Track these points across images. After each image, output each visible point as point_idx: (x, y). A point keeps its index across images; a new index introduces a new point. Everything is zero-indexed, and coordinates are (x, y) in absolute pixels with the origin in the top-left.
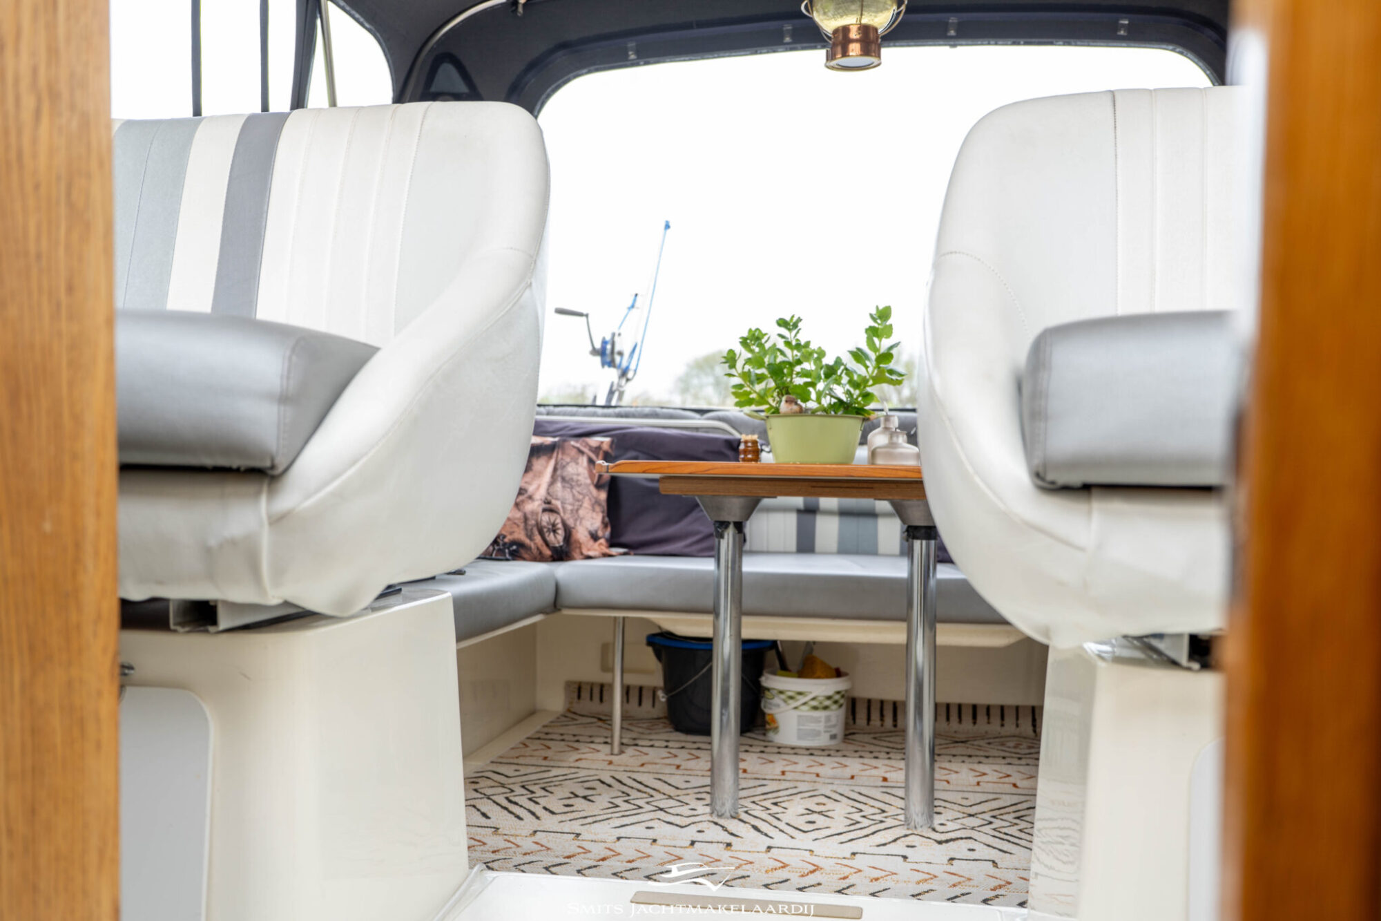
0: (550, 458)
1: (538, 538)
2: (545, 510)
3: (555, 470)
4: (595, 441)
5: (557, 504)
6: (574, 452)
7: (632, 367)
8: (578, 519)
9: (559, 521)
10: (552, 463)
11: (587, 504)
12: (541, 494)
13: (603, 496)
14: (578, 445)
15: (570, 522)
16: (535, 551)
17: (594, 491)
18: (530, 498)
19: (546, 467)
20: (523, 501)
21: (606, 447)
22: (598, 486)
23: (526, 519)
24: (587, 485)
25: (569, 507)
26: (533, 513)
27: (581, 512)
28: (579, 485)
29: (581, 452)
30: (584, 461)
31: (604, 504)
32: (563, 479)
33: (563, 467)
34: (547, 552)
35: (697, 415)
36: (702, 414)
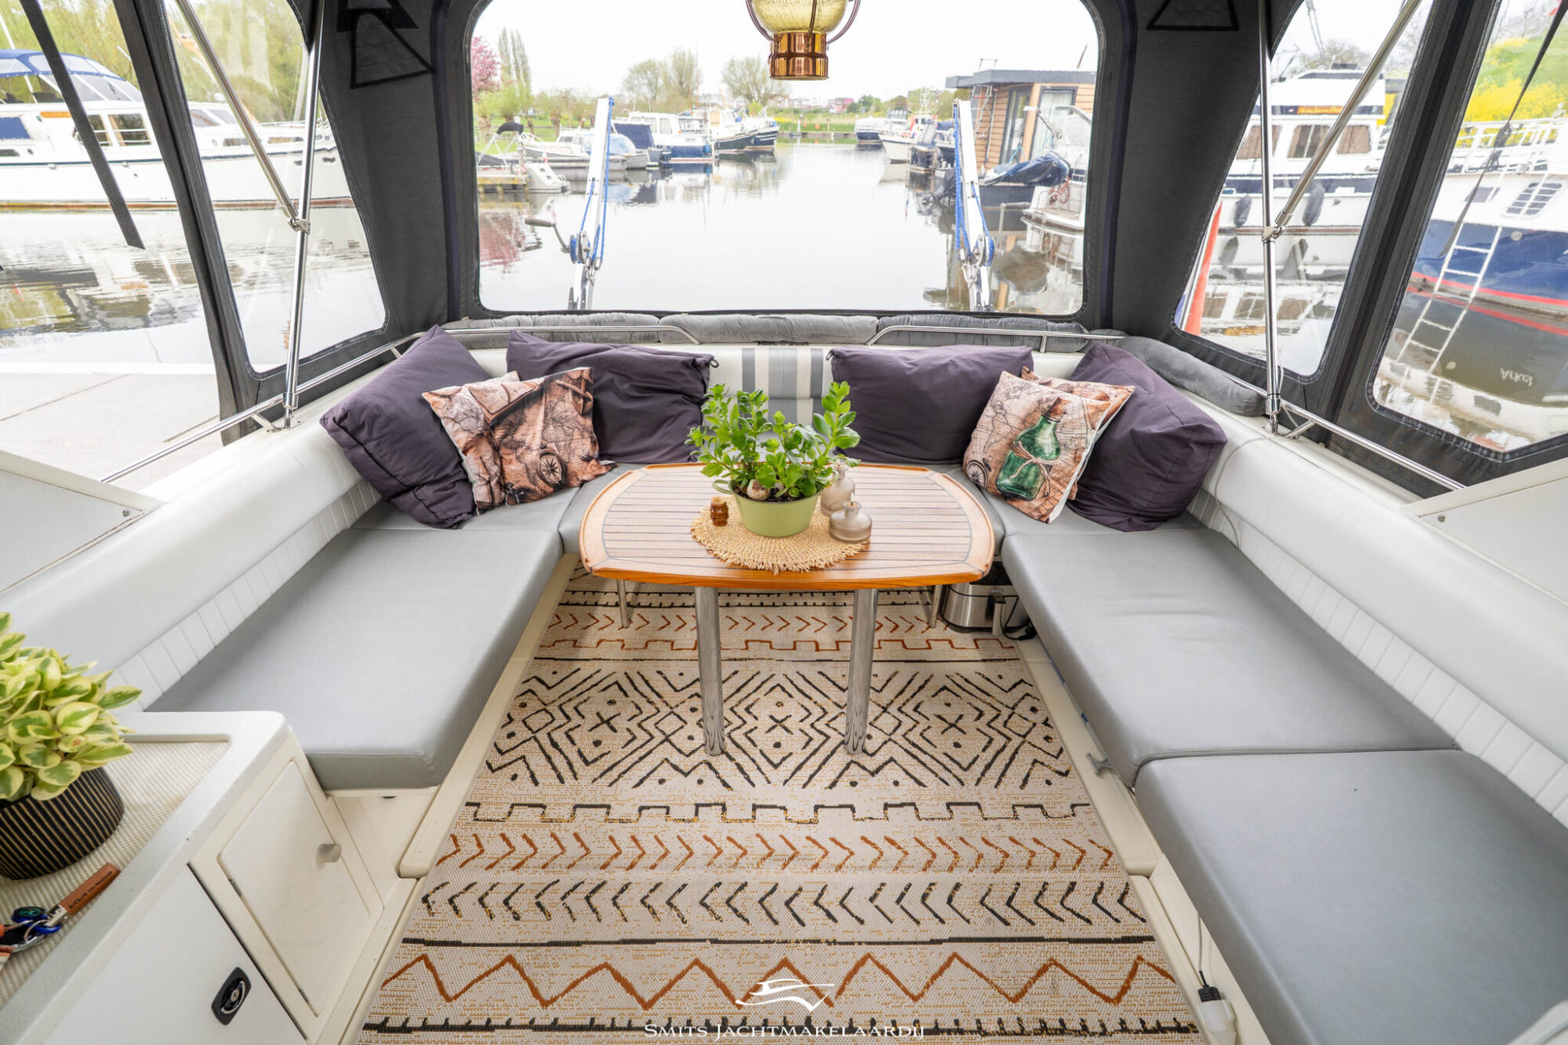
0: (540, 404)
1: (541, 483)
2: (542, 455)
3: (546, 414)
4: (575, 372)
5: (552, 446)
6: (559, 391)
7: (598, 254)
8: (571, 452)
9: (555, 461)
10: (542, 409)
11: (576, 435)
12: (536, 443)
13: (589, 422)
14: (562, 382)
15: (565, 458)
16: (540, 492)
17: (580, 419)
18: (528, 448)
19: (538, 415)
20: (522, 454)
21: (586, 375)
22: (584, 414)
23: (528, 470)
24: (575, 418)
25: (562, 444)
26: (534, 463)
27: (573, 445)
28: (567, 421)
29: (566, 388)
30: (569, 396)
31: (591, 429)
32: (554, 420)
33: (553, 409)
34: (551, 490)
35: (657, 319)
36: (660, 318)
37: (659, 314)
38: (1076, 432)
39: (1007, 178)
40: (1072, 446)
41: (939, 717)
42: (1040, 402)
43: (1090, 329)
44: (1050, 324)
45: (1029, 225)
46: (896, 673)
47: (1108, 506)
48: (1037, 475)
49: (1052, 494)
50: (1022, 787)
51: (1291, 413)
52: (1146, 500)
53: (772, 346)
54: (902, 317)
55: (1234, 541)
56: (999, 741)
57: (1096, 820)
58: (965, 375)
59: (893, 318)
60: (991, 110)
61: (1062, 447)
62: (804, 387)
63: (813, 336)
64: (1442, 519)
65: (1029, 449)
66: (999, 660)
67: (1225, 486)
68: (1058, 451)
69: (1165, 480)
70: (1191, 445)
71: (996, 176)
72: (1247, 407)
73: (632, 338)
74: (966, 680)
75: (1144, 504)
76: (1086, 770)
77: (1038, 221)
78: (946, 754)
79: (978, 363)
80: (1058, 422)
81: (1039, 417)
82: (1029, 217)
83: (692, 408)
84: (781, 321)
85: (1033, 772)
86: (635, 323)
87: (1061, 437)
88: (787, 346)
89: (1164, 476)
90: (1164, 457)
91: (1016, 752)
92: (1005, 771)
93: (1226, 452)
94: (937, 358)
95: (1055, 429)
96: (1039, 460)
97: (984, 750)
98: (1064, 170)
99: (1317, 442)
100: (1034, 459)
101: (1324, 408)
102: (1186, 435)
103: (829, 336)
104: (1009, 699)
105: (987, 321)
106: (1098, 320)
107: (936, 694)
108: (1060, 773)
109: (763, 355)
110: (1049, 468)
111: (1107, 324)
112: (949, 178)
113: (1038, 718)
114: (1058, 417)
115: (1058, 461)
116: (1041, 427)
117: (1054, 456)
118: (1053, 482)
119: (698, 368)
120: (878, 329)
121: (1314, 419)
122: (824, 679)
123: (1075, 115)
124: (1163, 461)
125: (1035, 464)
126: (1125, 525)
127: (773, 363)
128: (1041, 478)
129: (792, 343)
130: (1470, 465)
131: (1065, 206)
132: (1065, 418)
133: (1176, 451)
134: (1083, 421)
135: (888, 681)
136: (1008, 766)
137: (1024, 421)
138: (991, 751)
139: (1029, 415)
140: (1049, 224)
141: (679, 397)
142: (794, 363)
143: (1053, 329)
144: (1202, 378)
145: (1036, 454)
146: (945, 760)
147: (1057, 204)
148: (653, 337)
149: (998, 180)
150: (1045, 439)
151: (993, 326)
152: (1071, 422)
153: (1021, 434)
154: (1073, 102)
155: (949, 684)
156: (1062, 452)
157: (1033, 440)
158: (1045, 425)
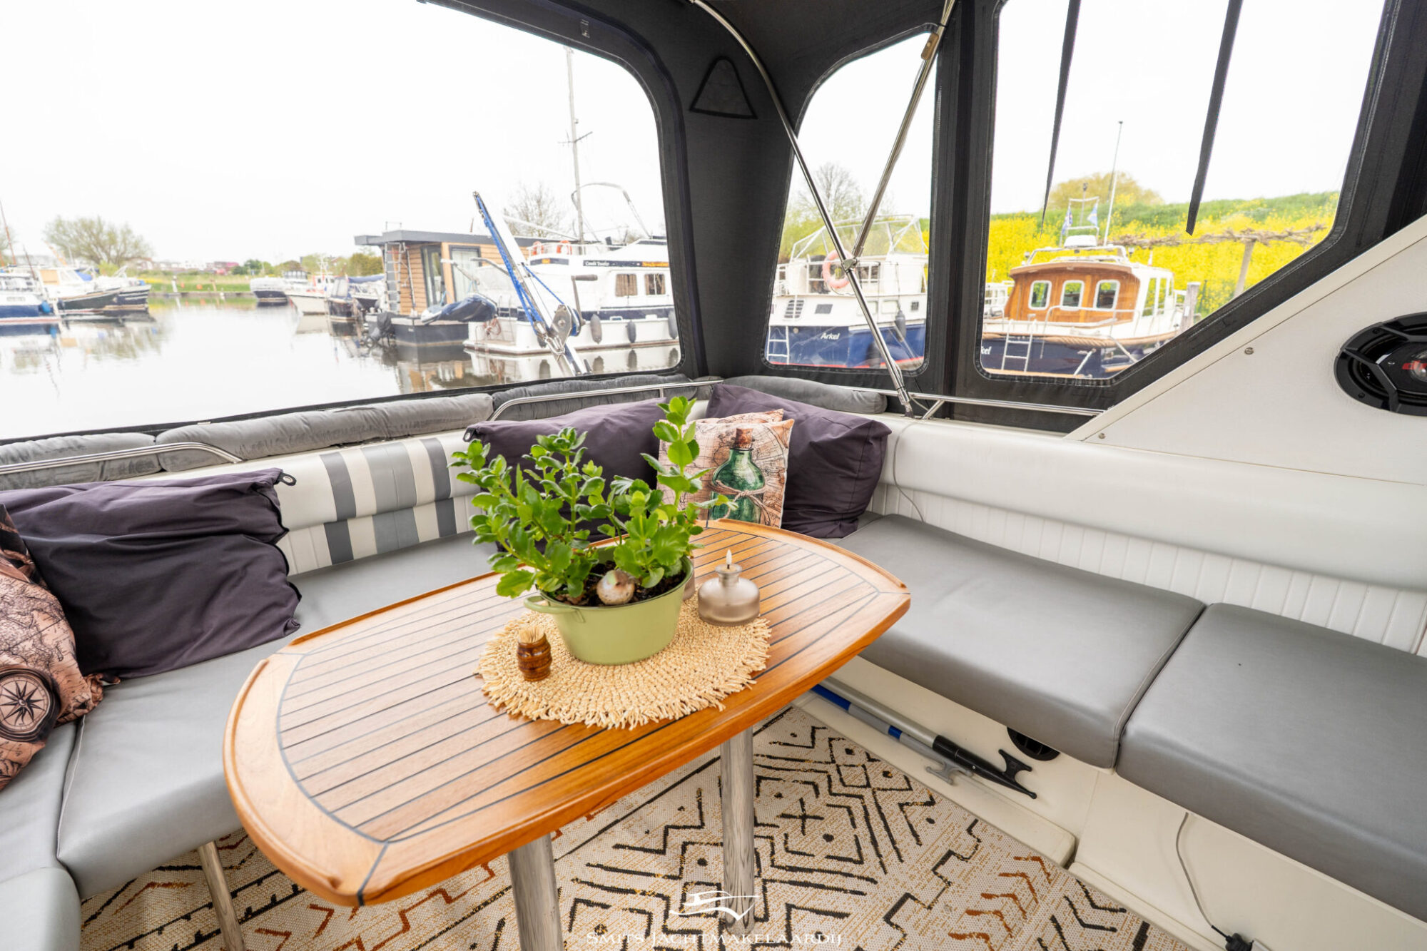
35: (151, 438)
36: (155, 435)
37: (154, 430)
38: (773, 454)
39: (443, 317)
40: (774, 470)
41: (784, 816)
42: (721, 437)
43: (693, 378)
44: (661, 378)
45: (473, 355)
46: (699, 792)
47: (817, 519)
48: (751, 508)
49: (772, 522)
50: (919, 843)
51: (916, 399)
52: (847, 502)
53: (363, 446)
54: (517, 389)
55: (918, 518)
56: (855, 804)
57: (997, 833)
58: (624, 430)
59: (508, 392)
60: (407, 264)
61: (764, 474)
62: (425, 488)
63: (417, 425)
64: (1102, 436)
65: (731, 485)
66: (777, 718)
67: (900, 470)
68: (761, 478)
69: (857, 479)
70: (871, 441)
71: (433, 315)
72: (876, 406)
73: (104, 472)
74: (770, 757)
75: (846, 506)
76: (938, 785)
77: (481, 350)
78: (828, 857)
79: (629, 418)
80: (751, 450)
81: (729, 453)
82: (471, 348)
83: (267, 550)
84: (369, 413)
85: (911, 819)
86: (108, 447)
87: (760, 463)
88: (384, 443)
89: (856, 475)
90: (851, 458)
91: (879, 808)
92: (890, 835)
93: (891, 441)
94: (589, 419)
95: (750, 458)
96: (747, 492)
97: (854, 825)
98: (493, 307)
99: (944, 418)
100: (742, 493)
101: (941, 387)
102: (864, 433)
103: (438, 421)
104: (821, 753)
105: (604, 382)
106: (696, 372)
107: (758, 790)
108: (927, 804)
109: (354, 458)
110: (761, 496)
111: (704, 372)
112: (383, 320)
113: (859, 759)
114: (748, 446)
115: (767, 488)
116: (734, 460)
117: (759, 484)
118: (769, 510)
119: (258, 492)
120: (495, 407)
121: (940, 399)
122: (627, 852)
123: (485, 266)
124: (851, 462)
125: (745, 497)
126: (838, 532)
127: (374, 465)
128: (757, 508)
129: (390, 439)
130: (1087, 396)
131: (500, 337)
132: (756, 445)
133: (858, 449)
134: (775, 443)
135: (700, 806)
136: (887, 827)
137: (713, 460)
138: (860, 821)
139: (716, 452)
140: (491, 352)
141: (241, 538)
142: (405, 460)
143: (665, 382)
144: (825, 393)
145: (742, 488)
146: (833, 865)
147: (492, 336)
148: (150, 464)
149: (435, 319)
150: (744, 469)
151: (612, 386)
152: (765, 446)
153: (716, 472)
154: (479, 255)
155: (760, 772)
156: (766, 478)
157: (732, 474)
158: (739, 457)
